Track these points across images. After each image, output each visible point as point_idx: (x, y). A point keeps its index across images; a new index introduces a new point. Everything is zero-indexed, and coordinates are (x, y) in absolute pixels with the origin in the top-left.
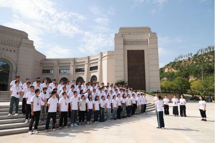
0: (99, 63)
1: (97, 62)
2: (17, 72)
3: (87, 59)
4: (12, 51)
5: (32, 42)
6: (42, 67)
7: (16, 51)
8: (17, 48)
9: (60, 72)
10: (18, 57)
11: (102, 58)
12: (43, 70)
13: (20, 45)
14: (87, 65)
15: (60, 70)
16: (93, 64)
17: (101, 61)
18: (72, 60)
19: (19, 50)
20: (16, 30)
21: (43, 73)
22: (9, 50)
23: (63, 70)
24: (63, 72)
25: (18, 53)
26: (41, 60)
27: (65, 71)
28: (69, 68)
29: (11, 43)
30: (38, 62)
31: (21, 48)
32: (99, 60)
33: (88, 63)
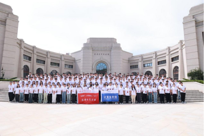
0: (180, 52)
1: (178, 52)
2: (111, 70)
3: (168, 50)
4: (107, 55)
5: (119, 44)
6: (129, 64)
7: (109, 54)
8: (110, 52)
9: (144, 66)
10: (111, 58)
11: (182, 46)
12: (131, 66)
13: (111, 49)
14: (168, 56)
15: (144, 65)
16: (174, 54)
17: (182, 50)
18: (154, 53)
19: (111, 53)
20: (108, 38)
21: (131, 68)
22: (105, 54)
23: (147, 64)
24: (147, 66)
25: (111, 55)
26: (129, 58)
27: (148, 65)
28: (152, 61)
29: (106, 49)
30: (126, 60)
31: (112, 51)
32: (179, 49)
33: (169, 55)
